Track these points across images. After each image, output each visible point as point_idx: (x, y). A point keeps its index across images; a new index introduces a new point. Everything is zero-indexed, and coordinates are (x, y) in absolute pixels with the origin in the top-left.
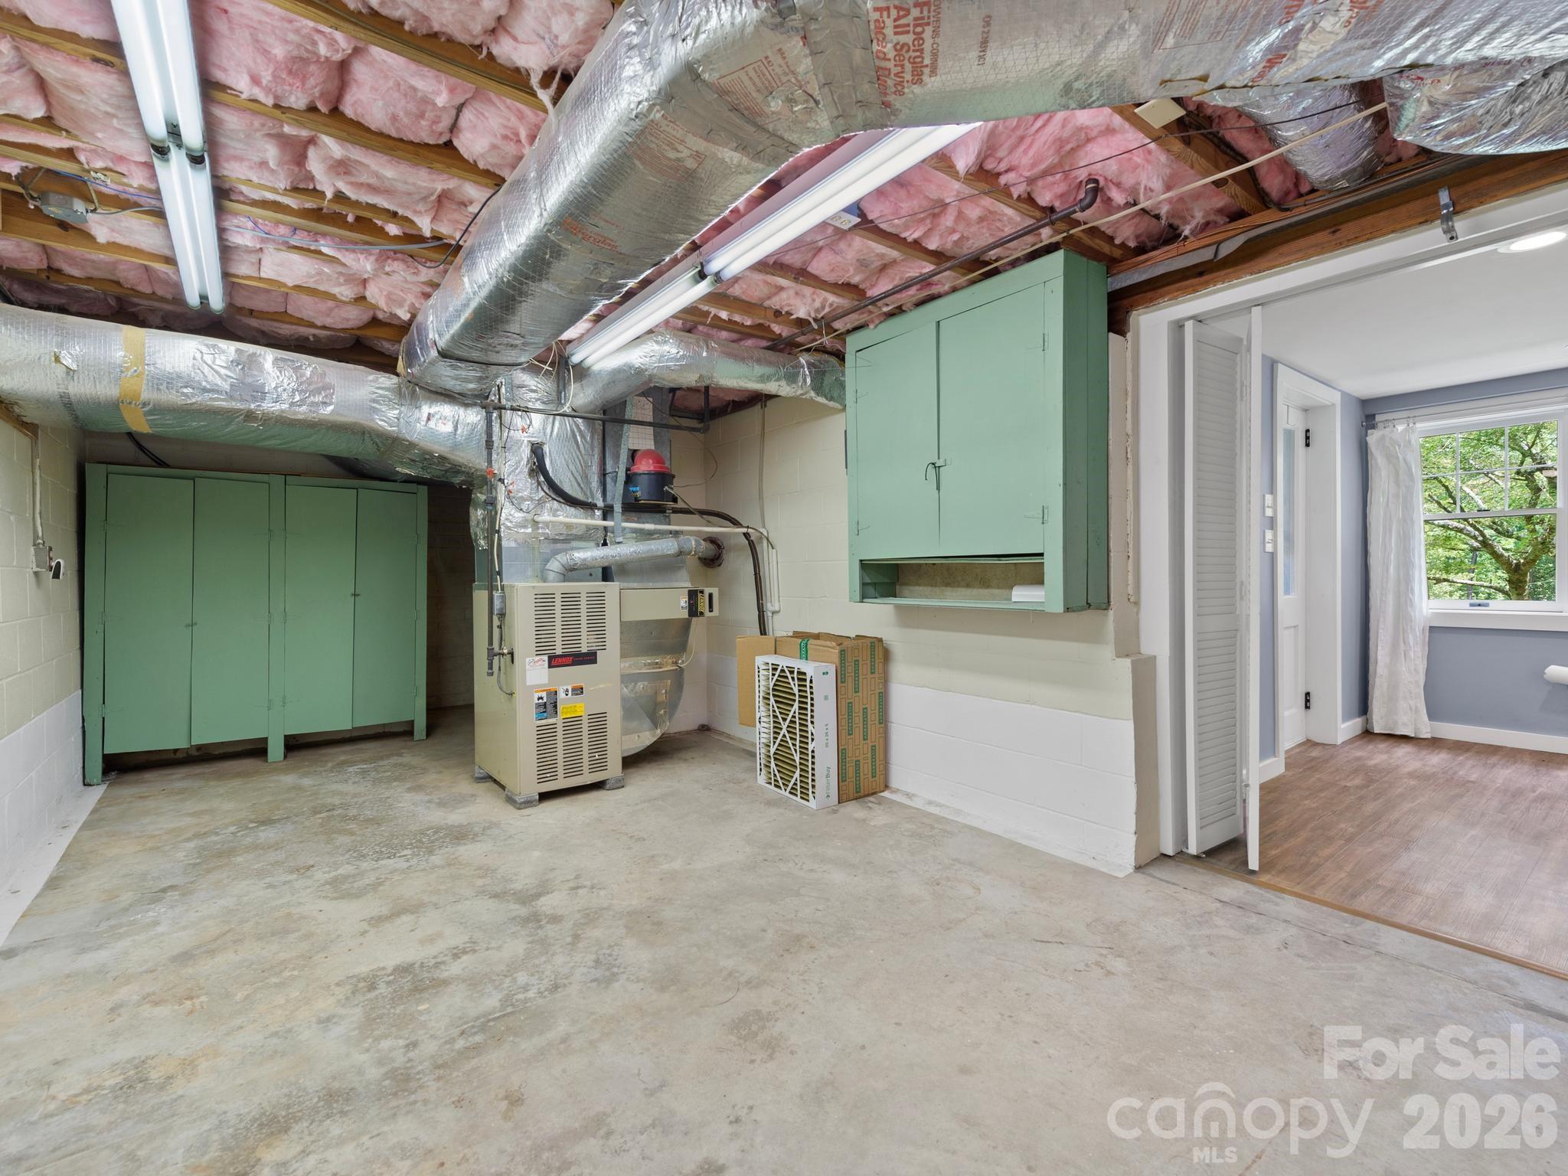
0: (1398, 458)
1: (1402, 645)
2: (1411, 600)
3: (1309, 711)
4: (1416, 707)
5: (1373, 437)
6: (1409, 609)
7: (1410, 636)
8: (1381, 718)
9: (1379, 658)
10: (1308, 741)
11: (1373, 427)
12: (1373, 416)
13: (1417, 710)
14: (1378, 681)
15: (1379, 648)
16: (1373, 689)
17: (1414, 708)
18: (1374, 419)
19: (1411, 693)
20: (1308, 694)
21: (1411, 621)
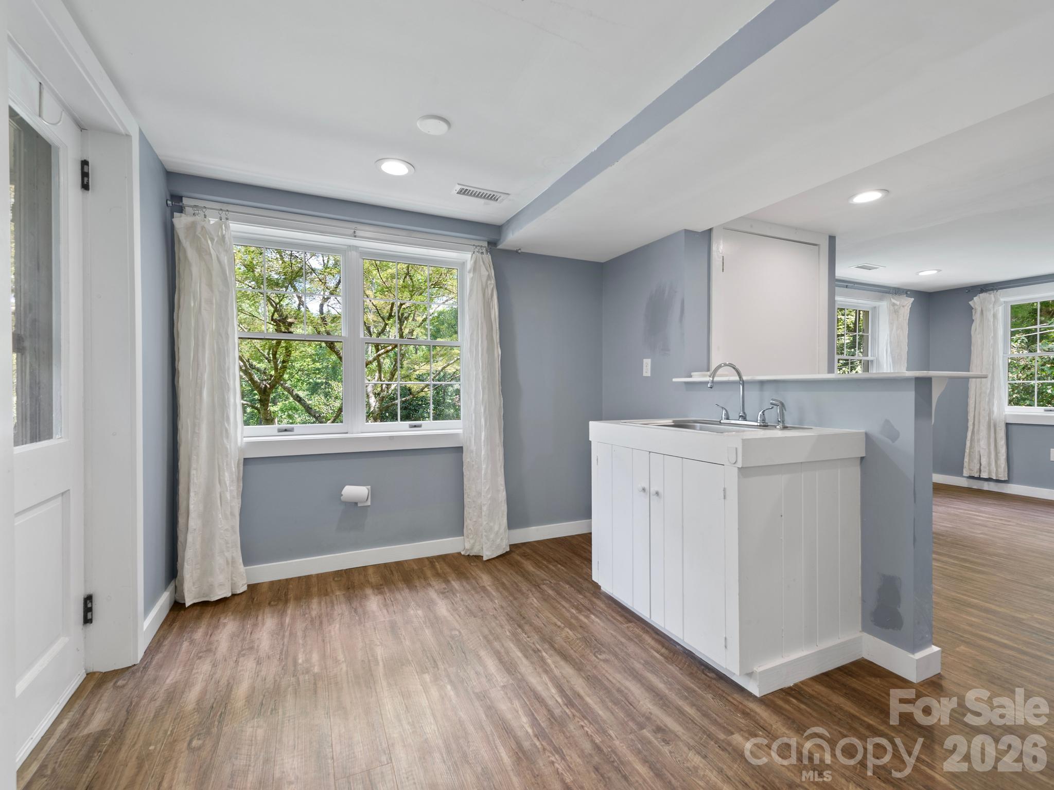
0: (210, 254)
1: (218, 486)
2: (227, 430)
3: (90, 627)
4: (233, 558)
5: (181, 221)
6: (225, 441)
7: (226, 474)
8: (194, 584)
9: (191, 507)
10: (90, 675)
11: (181, 210)
12: (180, 198)
13: (234, 562)
14: (190, 538)
15: (192, 494)
16: (184, 550)
17: (230, 561)
18: (181, 201)
19: (227, 543)
20: (88, 599)
21: (227, 456)
